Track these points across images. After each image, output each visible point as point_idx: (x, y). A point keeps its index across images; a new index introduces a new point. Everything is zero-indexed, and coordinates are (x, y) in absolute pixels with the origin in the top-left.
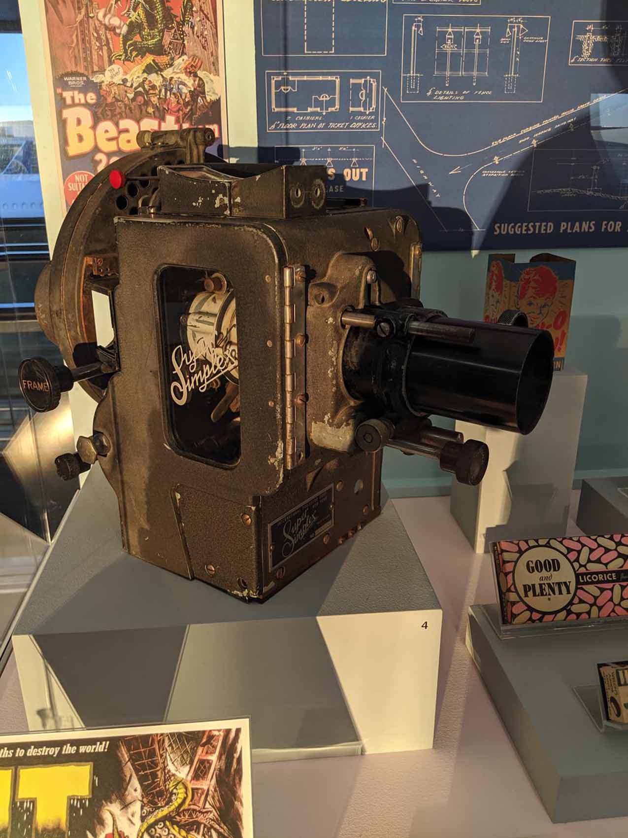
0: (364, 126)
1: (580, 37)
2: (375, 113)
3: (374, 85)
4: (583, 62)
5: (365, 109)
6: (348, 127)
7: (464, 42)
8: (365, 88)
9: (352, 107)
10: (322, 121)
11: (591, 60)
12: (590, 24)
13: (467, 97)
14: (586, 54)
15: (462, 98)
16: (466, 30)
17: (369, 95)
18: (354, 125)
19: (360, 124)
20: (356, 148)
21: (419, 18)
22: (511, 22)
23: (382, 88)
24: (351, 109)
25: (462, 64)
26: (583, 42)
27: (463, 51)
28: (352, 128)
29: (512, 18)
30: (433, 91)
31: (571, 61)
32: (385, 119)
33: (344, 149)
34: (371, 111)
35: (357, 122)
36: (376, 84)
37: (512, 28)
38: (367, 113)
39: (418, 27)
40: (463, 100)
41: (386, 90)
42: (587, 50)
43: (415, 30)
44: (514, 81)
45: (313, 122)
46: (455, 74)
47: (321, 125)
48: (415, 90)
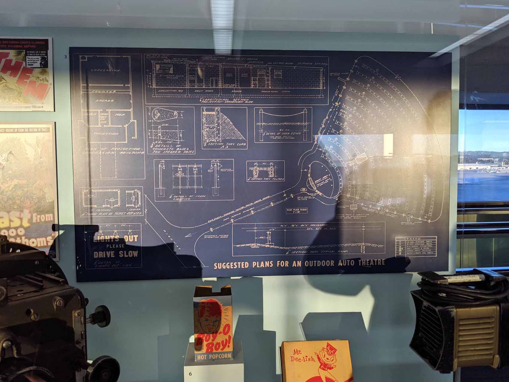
0: (134, 214)
1: (251, 169)
2: (141, 207)
3: (139, 193)
4: (254, 180)
5: (135, 205)
6: (126, 214)
7: (188, 172)
8: (135, 195)
9: (127, 204)
10: (111, 212)
11: (259, 179)
12: (255, 162)
13: (191, 199)
14: (256, 177)
15: (189, 199)
16: (189, 166)
17: (137, 199)
18: (129, 213)
19: (133, 213)
20: (131, 225)
21: (162, 161)
22: (213, 162)
23: (144, 195)
24: (127, 205)
25: (188, 183)
26: (253, 171)
27: (188, 176)
28: (128, 215)
29: (213, 160)
30: (173, 196)
31: (248, 180)
32: (146, 210)
33: (124, 225)
34: (138, 206)
35: (131, 212)
36: (140, 193)
37: (213, 165)
38: (136, 207)
39: (162, 165)
40: (190, 200)
41: (146, 196)
42: (256, 174)
43: (160, 167)
44: (217, 190)
45: (105, 212)
46: (184, 187)
47: (110, 214)
48: (163, 195)
